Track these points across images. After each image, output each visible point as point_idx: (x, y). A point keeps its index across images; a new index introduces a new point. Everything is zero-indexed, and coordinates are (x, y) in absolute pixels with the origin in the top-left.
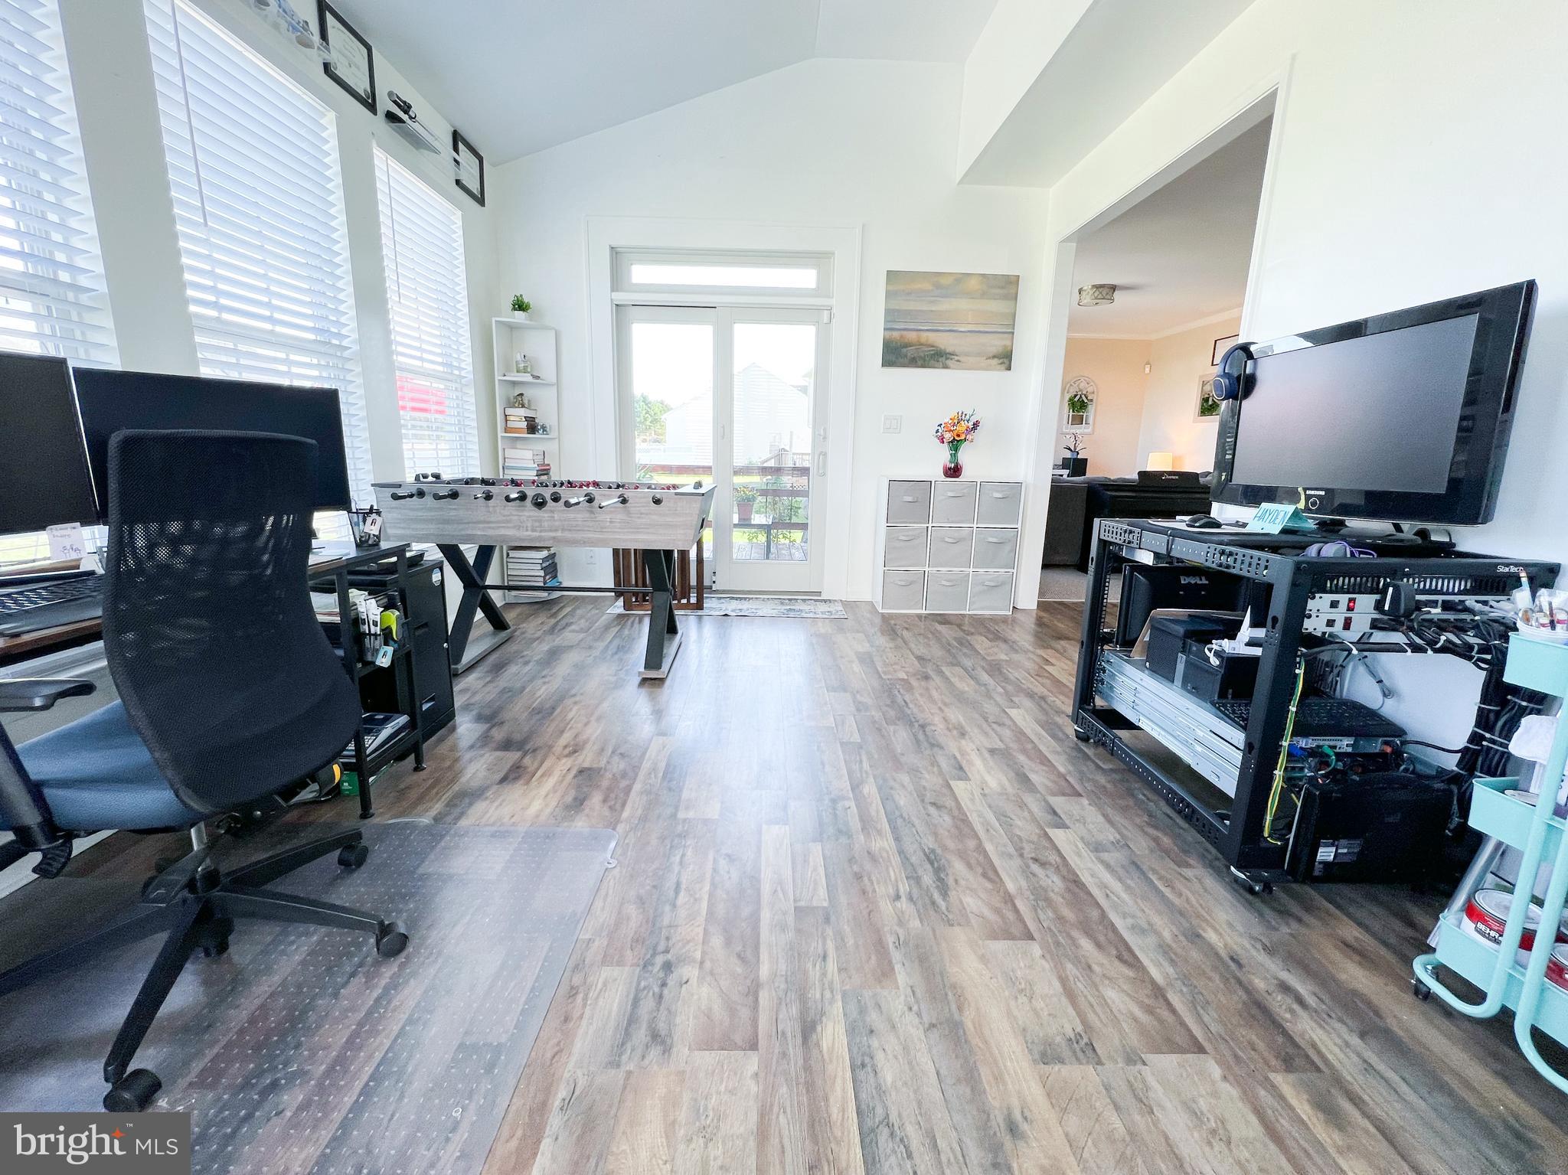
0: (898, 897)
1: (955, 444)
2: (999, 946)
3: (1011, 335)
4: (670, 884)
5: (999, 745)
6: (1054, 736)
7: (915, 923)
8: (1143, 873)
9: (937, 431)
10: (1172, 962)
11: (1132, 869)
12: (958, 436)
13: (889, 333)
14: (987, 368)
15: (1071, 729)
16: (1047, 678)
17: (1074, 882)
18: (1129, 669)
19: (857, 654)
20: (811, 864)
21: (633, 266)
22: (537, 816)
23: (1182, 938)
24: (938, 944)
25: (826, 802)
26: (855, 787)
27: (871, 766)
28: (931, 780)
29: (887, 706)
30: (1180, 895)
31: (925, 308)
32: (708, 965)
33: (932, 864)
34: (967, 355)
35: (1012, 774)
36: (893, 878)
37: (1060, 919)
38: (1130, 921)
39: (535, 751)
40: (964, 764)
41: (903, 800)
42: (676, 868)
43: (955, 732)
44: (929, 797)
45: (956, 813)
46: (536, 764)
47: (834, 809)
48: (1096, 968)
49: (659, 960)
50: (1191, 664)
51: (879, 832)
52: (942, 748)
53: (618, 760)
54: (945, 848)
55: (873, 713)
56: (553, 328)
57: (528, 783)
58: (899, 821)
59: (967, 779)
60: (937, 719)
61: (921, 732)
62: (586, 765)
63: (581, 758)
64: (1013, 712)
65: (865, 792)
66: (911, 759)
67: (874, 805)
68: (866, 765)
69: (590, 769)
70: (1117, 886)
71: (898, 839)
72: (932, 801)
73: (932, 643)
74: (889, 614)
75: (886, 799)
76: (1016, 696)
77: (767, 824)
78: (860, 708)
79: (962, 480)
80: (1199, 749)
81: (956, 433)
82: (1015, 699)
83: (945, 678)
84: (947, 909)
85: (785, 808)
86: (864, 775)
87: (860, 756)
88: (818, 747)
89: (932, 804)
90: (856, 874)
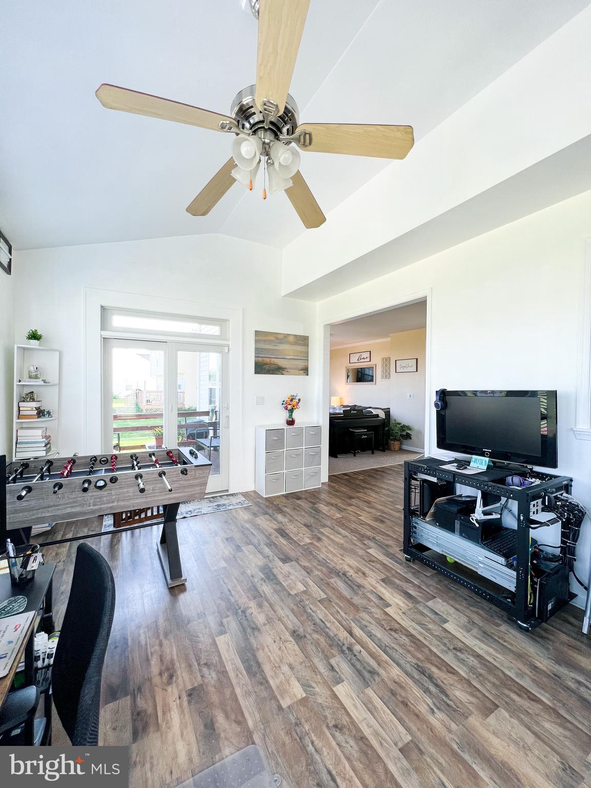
0: (433, 712)
1: (291, 411)
2: (492, 720)
3: (306, 361)
4: (325, 776)
5: (383, 576)
7: (454, 726)
8: (492, 637)
9: (283, 404)
10: (543, 689)
11: (486, 636)
12: (294, 406)
13: (257, 359)
14: (299, 374)
15: (402, 556)
16: (366, 525)
17: (478, 656)
18: (427, 526)
19: (275, 530)
20: (378, 707)
21: (114, 317)
22: (191, 761)
23: (533, 671)
24: (473, 735)
25: (347, 652)
26: (351, 634)
27: (345, 614)
28: (377, 613)
29: (318, 565)
30: (511, 644)
31: (272, 348)
33: (425, 675)
34: (290, 369)
35: (402, 594)
36: (419, 696)
37: (494, 684)
38: (513, 671)
39: (139, 689)
40: (379, 594)
41: (378, 633)
42: (317, 758)
43: (360, 573)
44: (387, 628)
45: (404, 631)
46: (150, 703)
47: (355, 656)
48: (529, 711)
50: (464, 525)
51: (386, 662)
52: (363, 587)
53: (207, 672)
54: (419, 660)
55: (317, 573)
56: (59, 351)
57: (158, 727)
58: (388, 649)
59: (389, 605)
60: (347, 568)
61: (347, 579)
62: (189, 686)
63: (180, 680)
64: (370, 551)
65: (357, 634)
66: (357, 600)
67: (368, 642)
68: (343, 614)
69: (194, 689)
70: (491, 651)
71: (398, 664)
72: (389, 627)
73: (303, 513)
74: (269, 498)
75: (370, 635)
76: (365, 540)
77: (334, 686)
78: (308, 571)
79: (295, 426)
80: (482, 566)
81: (291, 405)
82: (365, 542)
83: (328, 537)
84: (455, 705)
85: (332, 667)
86: (348, 622)
87: (334, 607)
88: (311, 609)
89: (391, 629)
90: (402, 702)
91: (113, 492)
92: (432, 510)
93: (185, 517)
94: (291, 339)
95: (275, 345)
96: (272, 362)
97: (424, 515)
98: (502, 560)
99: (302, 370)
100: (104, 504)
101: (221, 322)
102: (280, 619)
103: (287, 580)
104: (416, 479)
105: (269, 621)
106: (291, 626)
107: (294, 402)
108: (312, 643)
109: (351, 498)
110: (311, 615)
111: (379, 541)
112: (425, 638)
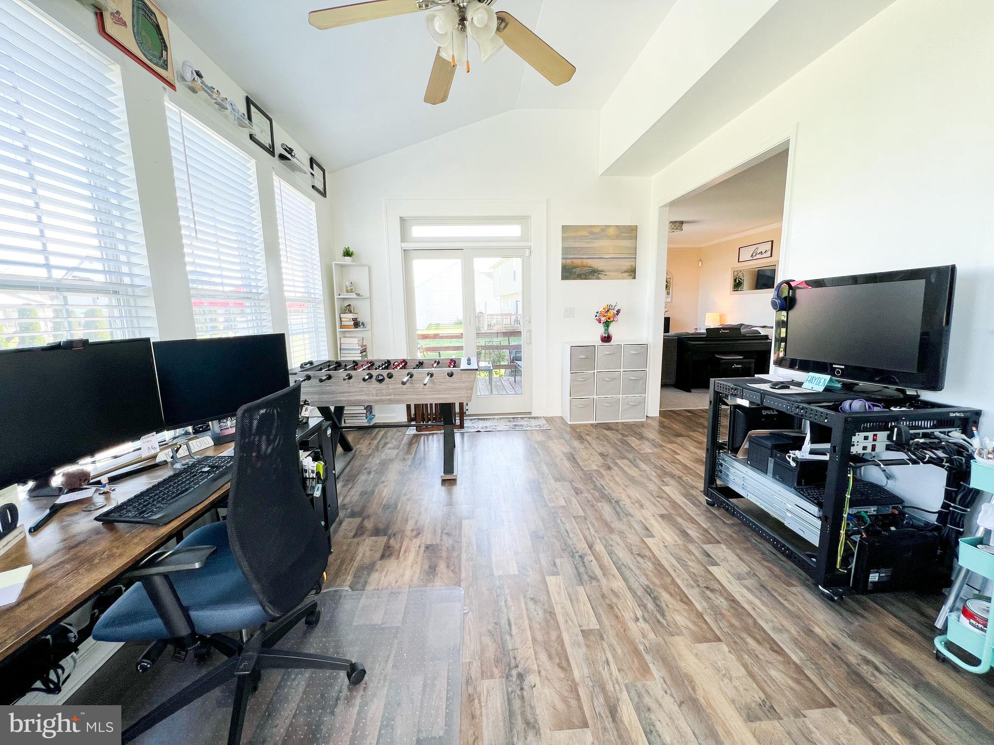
0: (637, 619)
1: (607, 324)
2: (703, 647)
3: (634, 259)
4: (504, 621)
5: (665, 512)
6: (694, 504)
7: (652, 636)
8: (769, 592)
9: (596, 316)
10: (801, 649)
11: (761, 589)
12: (609, 319)
13: (564, 261)
14: (623, 278)
15: (703, 499)
16: (679, 464)
17: (733, 601)
18: (737, 465)
19: (563, 453)
20: (581, 600)
21: (413, 227)
22: (412, 580)
23: (802, 633)
24: (669, 648)
25: (577, 558)
26: (591, 547)
27: (595, 531)
28: (633, 539)
29: (593, 489)
30: (793, 605)
31: (584, 246)
32: (543, 673)
33: (650, 596)
34: (610, 271)
35: (677, 532)
36: (631, 607)
37: (732, 625)
38: (771, 624)
39: (394, 535)
40: (648, 525)
41: (622, 554)
42: (505, 610)
43: (637, 505)
45: (653, 560)
46: (399, 545)
47: (583, 562)
48: (761, 656)
49: (514, 673)
50: (778, 464)
51: (614, 576)
52: (632, 516)
53: (446, 538)
54: (652, 583)
55: (586, 495)
56: (366, 265)
57: (398, 557)
59: (652, 536)
60: (624, 496)
61: (617, 506)
62: (428, 543)
63: (424, 538)
64: (665, 488)
65: (598, 549)
66: (616, 525)
67: (605, 558)
68: (592, 530)
69: (431, 545)
70: (757, 602)
71: (625, 580)
72: (638, 553)
73: (605, 443)
74: (575, 425)
75: (611, 553)
76: (665, 477)
77: (547, 575)
78: (577, 492)
79: (611, 343)
80: (790, 515)
81: (608, 317)
82: (665, 479)
83: (620, 468)
84: (667, 624)
85: (555, 564)
86: (593, 538)
87: (587, 524)
88: (561, 520)
89: (638, 555)
90: (609, 605)
91: (390, 386)
92: (746, 445)
93: (479, 431)
94: (611, 232)
95: (589, 242)
96: (584, 264)
97: (735, 450)
98: (815, 509)
99: (625, 272)
100: (384, 396)
101: (522, 219)
103: (550, 495)
104: (726, 404)
107: (612, 312)
108: (546, 543)
109: (679, 435)
110: (558, 525)
111: (686, 481)
112: (675, 570)
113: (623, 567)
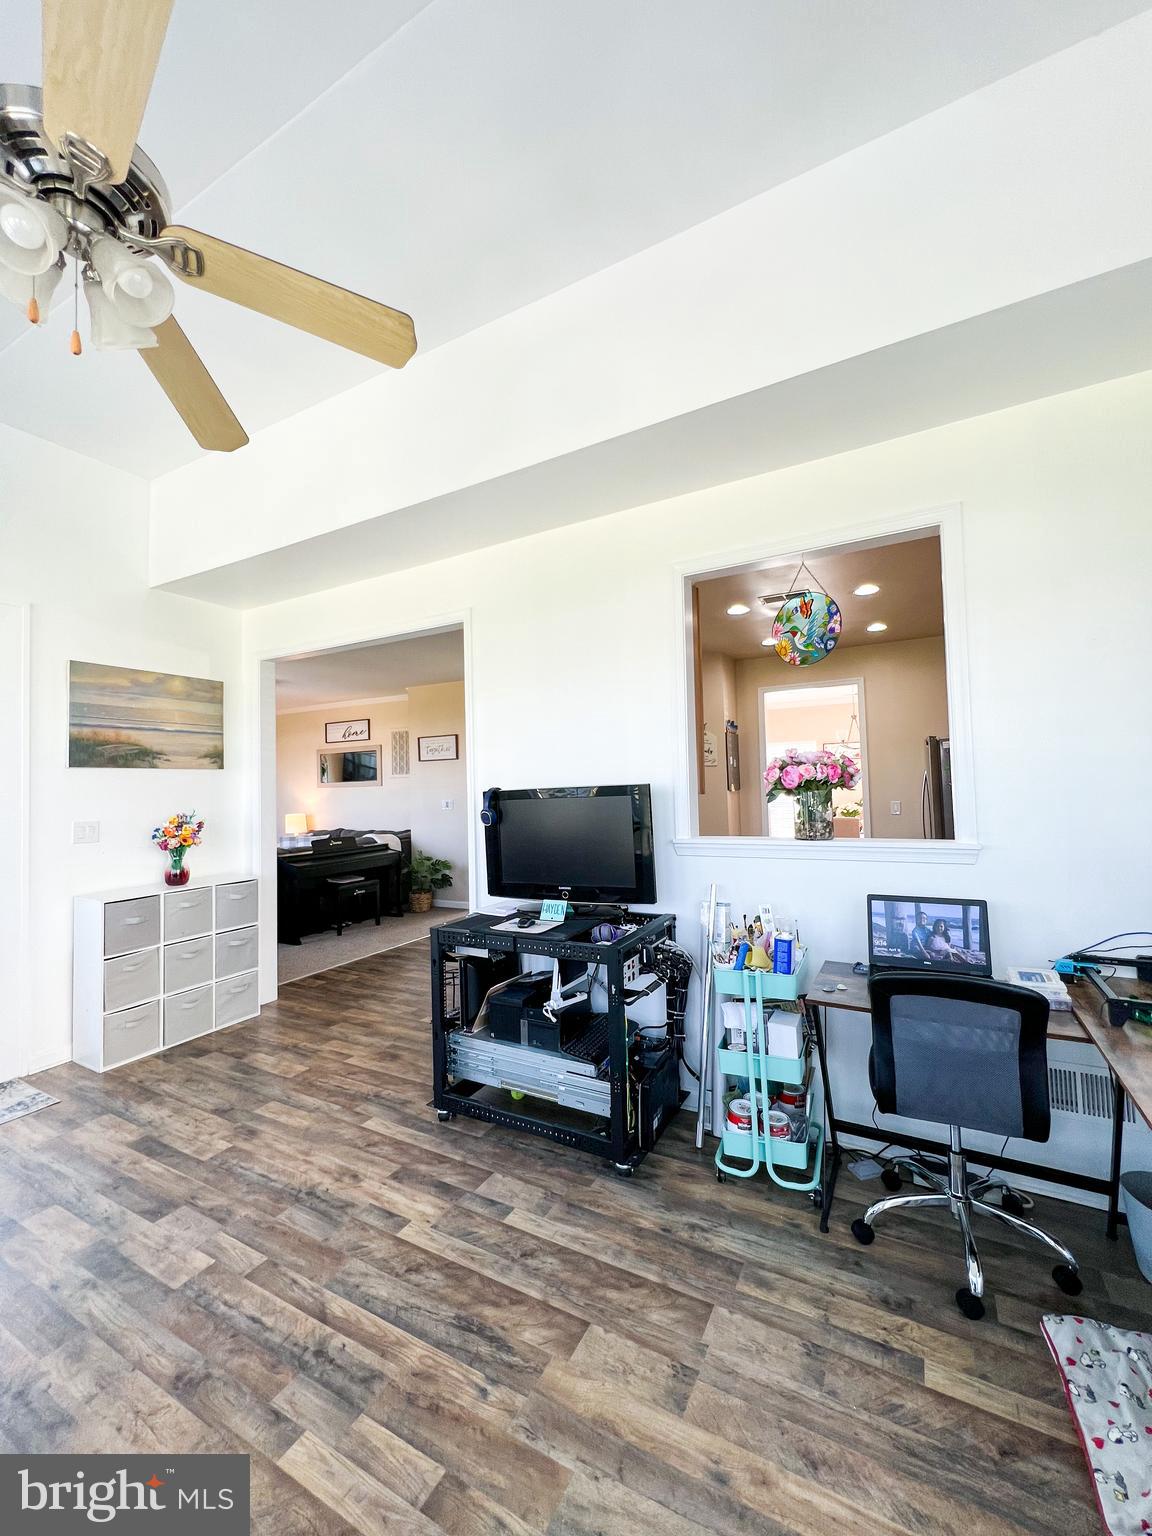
0: (484, 1392)
1: (179, 851)
2: (580, 1354)
3: (219, 736)
5: (395, 1167)
6: (421, 1130)
7: (520, 1400)
8: (580, 1208)
9: (154, 837)
10: (651, 1261)
11: (573, 1210)
12: (185, 840)
13: (77, 729)
14: (200, 767)
15: (432, 1114)
16: (362, 1073)
17: (560, 1251)
18: (479, 1043)
19: (132, 1145)
20: (380, 1444)
23: (636, 1238)
24: (551, 1399)
25: (313, 1362)
26: (323, 1317)
27: (311, 1279)
28: (381, 1248)
29: (248, 1193)
30: (607, 1208)
31: (123, 704)
33: (472, 1331)
34: (175, 753)
35: (433, 1189)
36: (461, 1378)
37: (583, 1289)
38: (609, 1252)
40: (387, 1206)
41: (382, 1288)
43: (347, 1179)
44: (401, 1270)
45: (434, 1263)
47: (331, 1362)
48: (632, 1307)
50: (533, 1025)
51: (399, 1343)
52: (353, 1205)
54: (461, 1306)
55: (243, 1214)
59: (406, 1222)
60: (316, 1177)
61: (316, 1201)
64: (369, 1124)
65: (339, 1312)
66: (339, 1239)
67: (363, 1320)
68: (304, 1281)
70: (580, 1232)
71: (422, 1335)
72: (405, 1268)
73: (212, 1085)
74: (116, 1070)
75: (366, 1303)
76: (357, 1106)
77: (280, 1456)
78: (221, 1217)
79: (190, 885)
80: (563, 1088)
81: (177, 839)
82: (358, 1109)
83: (274, 1123)
84: (523, 1360)
85: (277, 1414)
86: (316, 1295)
87: (285, 1275)
88: (225, 1303)
89: (409, 1270)
90: (429, 1409)
92: (483, 1012)
94: (177, 685)
95: (132, 699)
96: (123, 738)
97: (469, 1023)
98: (590, 1069)
99: (206, 756)
102: (138, 1365)
103: (159, 1259)
104: (453, 960)
105: (105, 1382)
106: (168, 1368)
107: (186, 831)
108: (225, 1384)
109: (329, 1023)
110: (224, 1318)
111: (389, 1098)
112: (472, 1258)
113: (402, 1313)
